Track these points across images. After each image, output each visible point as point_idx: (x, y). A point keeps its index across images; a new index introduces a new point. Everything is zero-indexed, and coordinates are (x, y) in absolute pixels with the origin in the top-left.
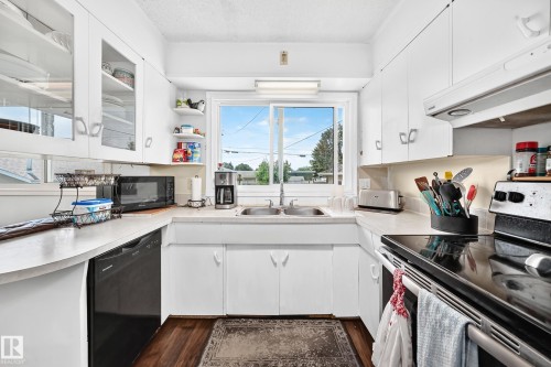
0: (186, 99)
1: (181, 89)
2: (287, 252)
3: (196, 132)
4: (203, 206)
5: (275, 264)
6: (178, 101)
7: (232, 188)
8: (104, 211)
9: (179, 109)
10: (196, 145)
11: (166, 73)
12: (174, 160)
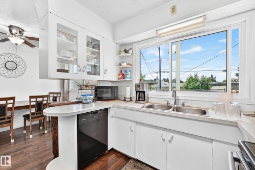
0: (124, 50)
1: (122, 45)
2: (172, 134)
3: (128, 64)
4: (131, 100)
5: (164, 140)
6: (121, 51)
7: (144, 92)
8: (90, 99)
9: (121, 55)
10: (128, 71)
11: (114, 40)
12: (119, 79)
